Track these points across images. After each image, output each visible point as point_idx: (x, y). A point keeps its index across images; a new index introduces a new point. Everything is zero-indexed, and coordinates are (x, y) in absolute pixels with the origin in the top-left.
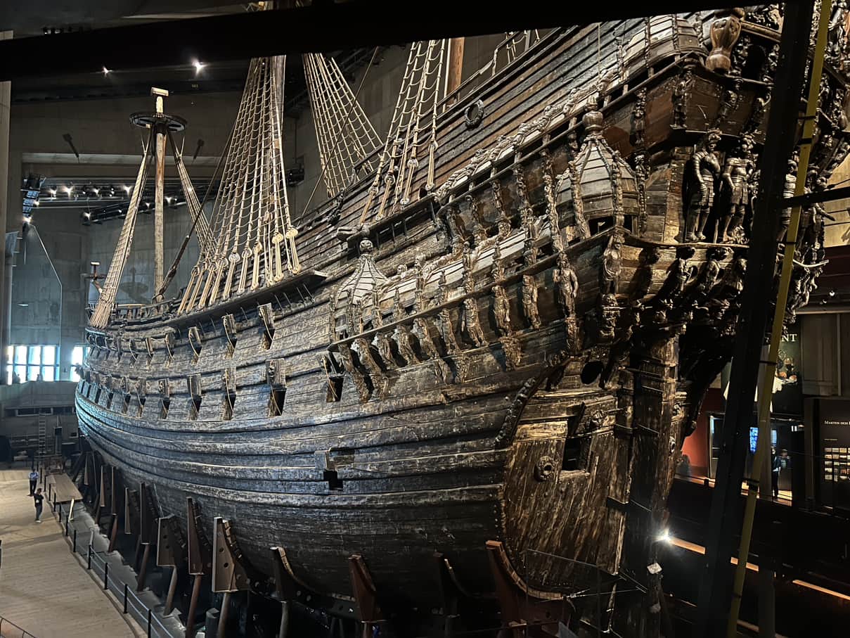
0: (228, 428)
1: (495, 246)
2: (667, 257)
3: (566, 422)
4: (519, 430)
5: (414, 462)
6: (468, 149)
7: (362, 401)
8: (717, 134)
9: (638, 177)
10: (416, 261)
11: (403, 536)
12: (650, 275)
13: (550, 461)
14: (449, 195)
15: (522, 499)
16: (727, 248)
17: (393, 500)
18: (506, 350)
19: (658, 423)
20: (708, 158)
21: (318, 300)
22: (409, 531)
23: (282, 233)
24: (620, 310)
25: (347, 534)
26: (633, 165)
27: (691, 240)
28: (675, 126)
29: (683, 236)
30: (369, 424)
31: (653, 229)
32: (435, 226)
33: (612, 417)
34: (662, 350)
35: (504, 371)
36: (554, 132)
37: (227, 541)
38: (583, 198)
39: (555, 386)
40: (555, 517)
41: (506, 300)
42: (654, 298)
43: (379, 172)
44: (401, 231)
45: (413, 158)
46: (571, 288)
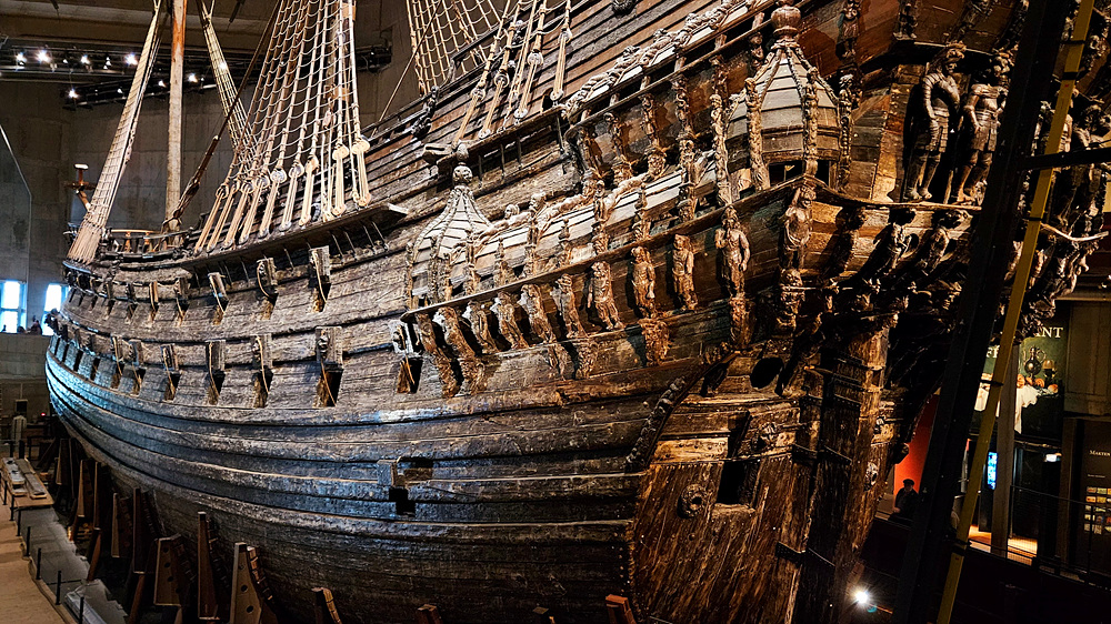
0: (260, 420)
1: (639, 190)
2: (875, 220)
3: (726, 439)
4: (659, 448)
5: (513, 484)
6: (615, 44)
7: (446, 394)
8: (959, 49)
9: (842, 105)
10: (532, 202)
11: (496, 582)
12: (849, 244)
13: (700, 492)
14: (582, 110)
15: (658, 541)
16: (962, 212)
17: (482, 532)
18: (647, 337)
19: (852, 447)
20: (944, 83)
21: (393, 247)
22: (504, 577)
23: (348, 146)
24: (806, 291)
25: (418, 576)
26: (836, 87)
27: (911, 198)
28: (900, 36)
29: (901, 192)
30: (455, 426)
31: (859, 181)
32: (562, 153)
33: (790, 434)
34: (865, 346)
35: (644, 366)
36: (732, 31)
37: (252, 576)
38: (762, 132)
39: (714, 389)
40: (704, 567)
41: (651, 268)
42: (854, 276)
43: (487, 67)
44: (513, 156)
45: (536, 51)
46: (740, 257)
